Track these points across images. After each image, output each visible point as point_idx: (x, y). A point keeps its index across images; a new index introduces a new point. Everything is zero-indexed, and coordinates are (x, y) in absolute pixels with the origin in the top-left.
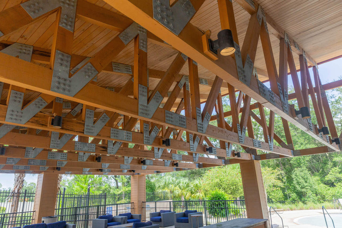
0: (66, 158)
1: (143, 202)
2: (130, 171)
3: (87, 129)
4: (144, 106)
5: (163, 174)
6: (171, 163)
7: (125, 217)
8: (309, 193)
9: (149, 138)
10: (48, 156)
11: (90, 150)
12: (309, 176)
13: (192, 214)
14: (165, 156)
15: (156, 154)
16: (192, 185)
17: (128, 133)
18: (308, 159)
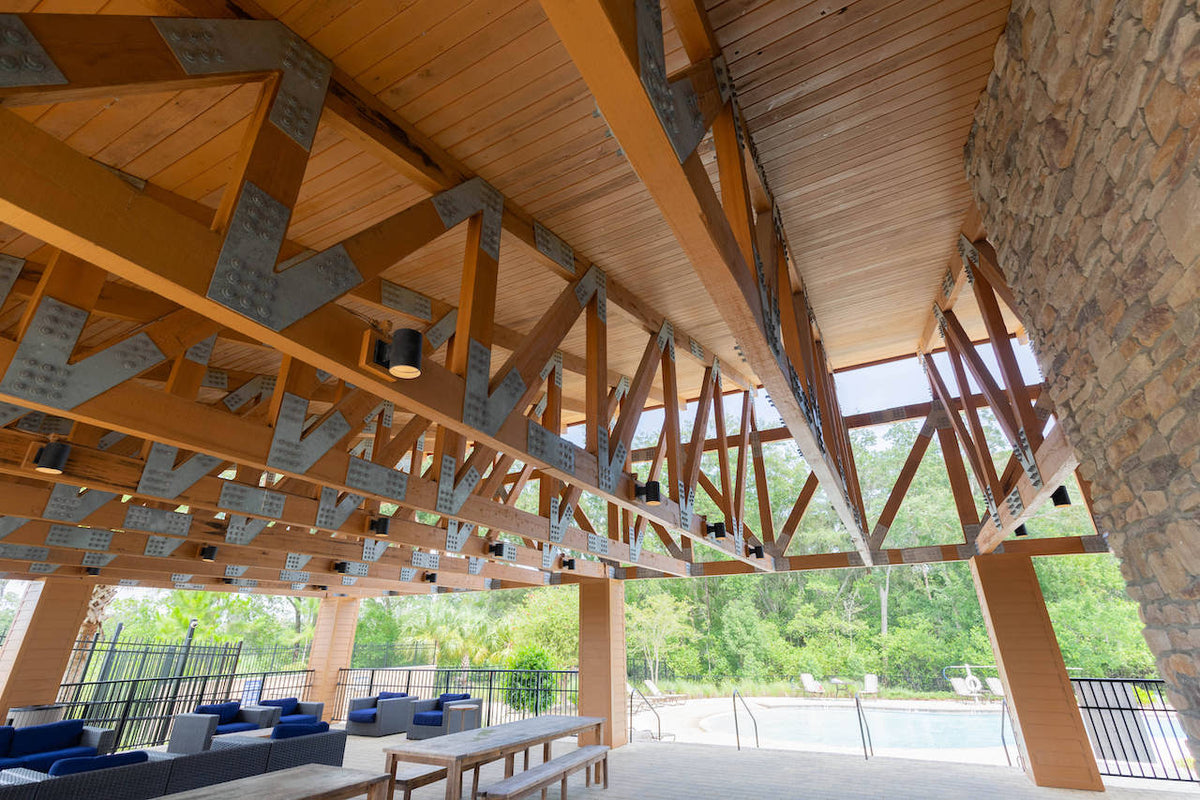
0: (107, 543)
1: (341, 670)
2: (315, 587)
3: (148, 480)
4: (289, 444)
5: (402, 598)
6: (417, 574)
7: (273, 708)
8: (749, 659)
9: (333, 512)
10: (49, 536)
11: (171, 530)
12: (756, 620)
13: (453, 705)
14: (394, 557)
15: (368, 551)
16: (492, 630)
17: (272, 497)
18: (757, 582)
